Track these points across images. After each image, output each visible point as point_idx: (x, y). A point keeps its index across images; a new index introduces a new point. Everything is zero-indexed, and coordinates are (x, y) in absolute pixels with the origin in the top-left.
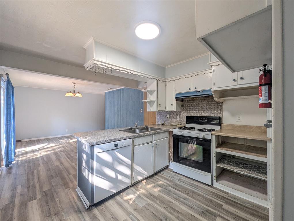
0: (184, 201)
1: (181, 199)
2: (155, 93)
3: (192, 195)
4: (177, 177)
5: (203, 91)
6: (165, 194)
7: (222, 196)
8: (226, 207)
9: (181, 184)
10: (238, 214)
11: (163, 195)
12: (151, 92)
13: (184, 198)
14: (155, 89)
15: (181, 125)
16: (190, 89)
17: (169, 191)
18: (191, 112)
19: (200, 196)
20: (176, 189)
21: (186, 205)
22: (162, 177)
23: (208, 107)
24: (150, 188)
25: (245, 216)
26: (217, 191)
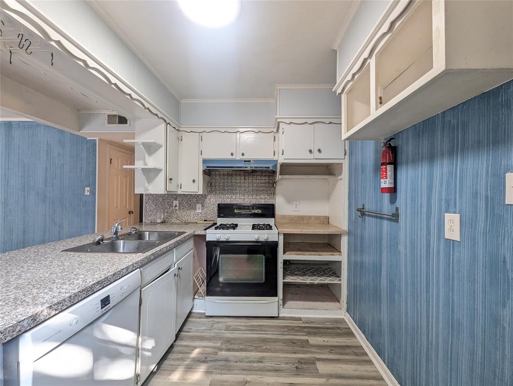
0: (261, 365)
1: (255, 365)
2: (162, 151)
3: (265, 347)
4: (220, 325)
5: (256, 161)
6: (223, 371)
7: (299, 327)
8: (313, 340)
9: (235, 335)
10: (329, 344)
11: (219, 377)
12: (151, 148)
13: (257, 360)
14: (162, 141)
15: (206, 221)
16: (232, 154)
17: (226, 361)
18: (227, 196)
19: (275, 342)
20: (234, 350)
21: (269, 371)
22: (193, 338)
23: (256, 188)
24: (183, 378)
25: (337, 342)
26: (287, 321)
